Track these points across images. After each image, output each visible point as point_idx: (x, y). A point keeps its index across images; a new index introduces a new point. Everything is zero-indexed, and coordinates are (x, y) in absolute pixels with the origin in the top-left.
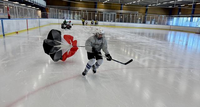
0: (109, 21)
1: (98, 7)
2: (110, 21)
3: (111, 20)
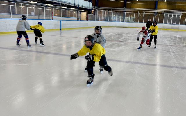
0: (170, 24)
1: (158, 6)
2: (172, 24)
3: (174, 22)
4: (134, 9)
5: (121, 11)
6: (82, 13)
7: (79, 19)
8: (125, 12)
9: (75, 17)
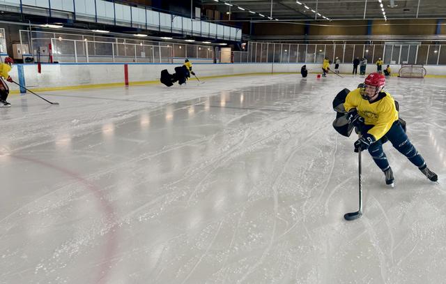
2: (401, 63)
4: (324, 37)
5: (298, 43)
6: (223, 49)
7: (218, 61)
8: (308, 43)
9: (210, 57)
